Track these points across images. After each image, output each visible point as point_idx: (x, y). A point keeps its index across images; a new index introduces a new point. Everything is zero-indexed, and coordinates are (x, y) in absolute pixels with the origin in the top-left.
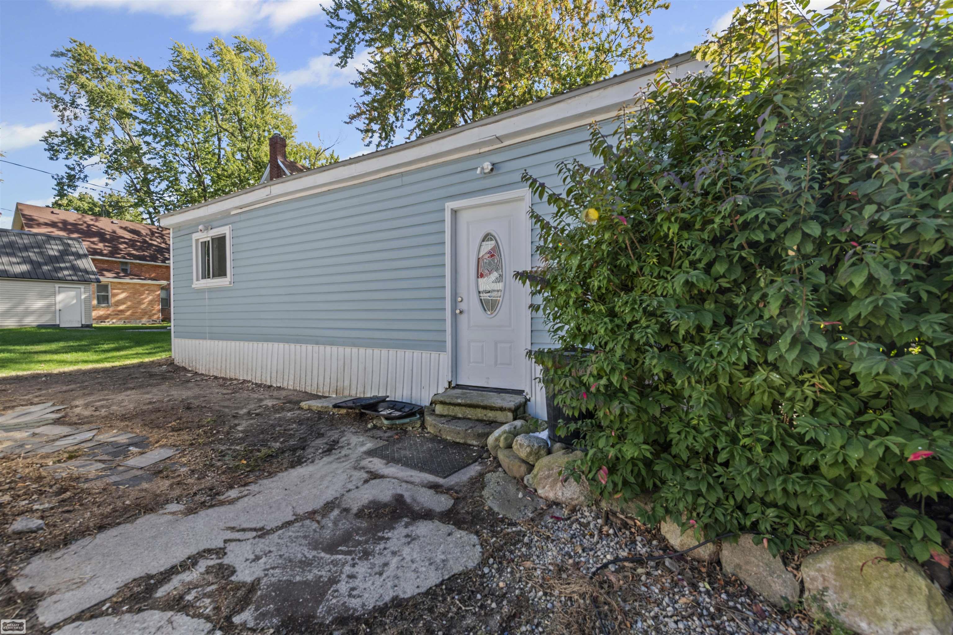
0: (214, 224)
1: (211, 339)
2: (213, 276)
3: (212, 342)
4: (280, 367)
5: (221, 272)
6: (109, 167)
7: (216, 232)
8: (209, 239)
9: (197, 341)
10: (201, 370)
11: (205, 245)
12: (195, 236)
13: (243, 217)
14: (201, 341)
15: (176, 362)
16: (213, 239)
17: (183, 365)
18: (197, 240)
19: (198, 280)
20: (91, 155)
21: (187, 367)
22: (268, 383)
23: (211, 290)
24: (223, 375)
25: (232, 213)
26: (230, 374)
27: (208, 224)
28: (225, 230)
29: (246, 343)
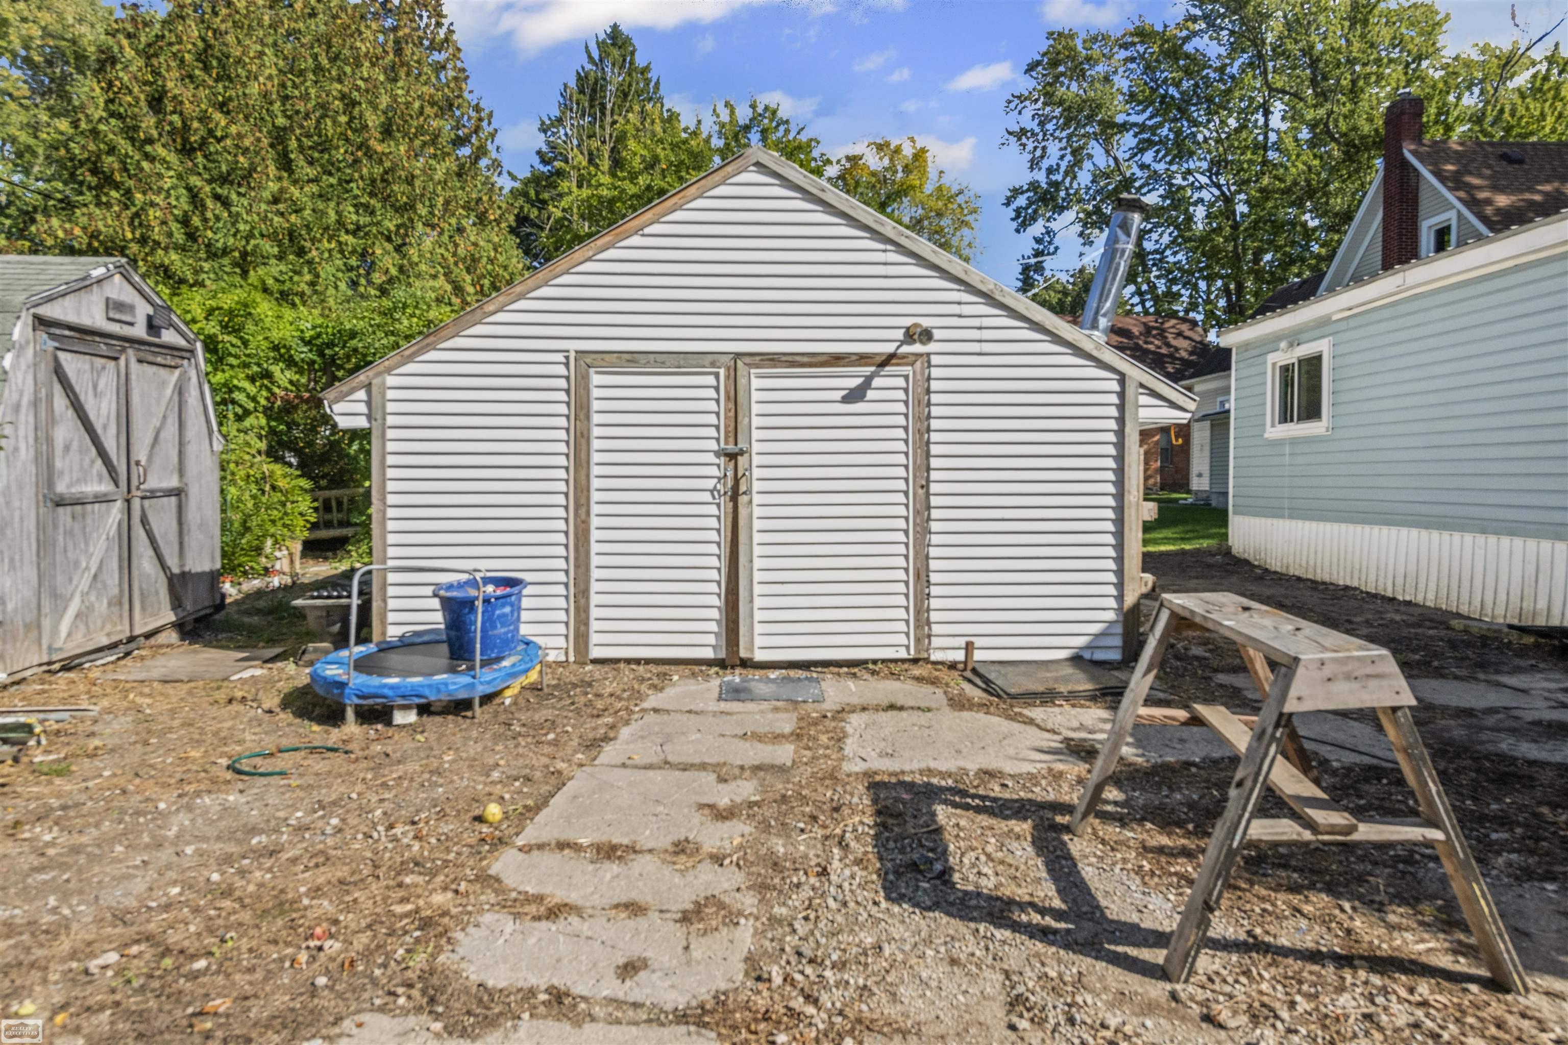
0: (1304, 337)
1: (1291, 517)
2: (1299, 419)
3: (1294, 523)
4: (1412, 568)
5: (1312, 411)
6: (1085, 226)
7: (1306, 350)
8: (1295, 361)
9: (1269, 521)
10: (1275, 565)
11: (1286, 370)
12: (1272, 358)
13: (1352, 323)
14: (1275, 521)
15: (1234, 551)
16: (1300, 361)
17: (1246, 556)
18: (1274, 364)
19: (1273, 426)
20: (1061, 209)
21: (1251, 559)
22: (1389, 594)
23: (1294, 441)
24: (1310, 576)
25: (1335, 318)
26: (1323, 575)
27: (1294, 338)
28: (1322, 346)
29: (1351, 527)
